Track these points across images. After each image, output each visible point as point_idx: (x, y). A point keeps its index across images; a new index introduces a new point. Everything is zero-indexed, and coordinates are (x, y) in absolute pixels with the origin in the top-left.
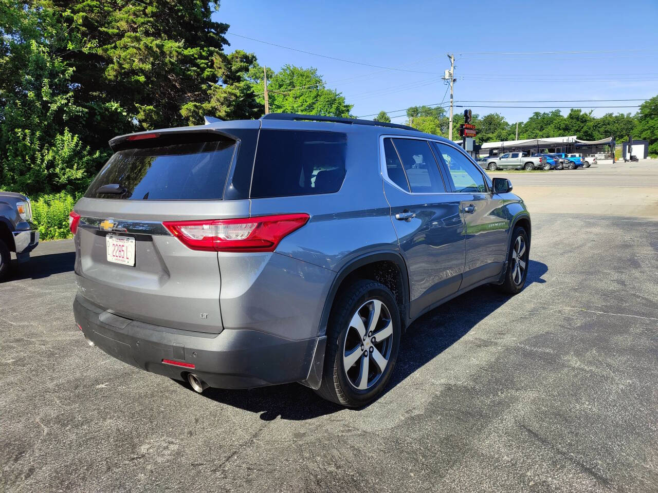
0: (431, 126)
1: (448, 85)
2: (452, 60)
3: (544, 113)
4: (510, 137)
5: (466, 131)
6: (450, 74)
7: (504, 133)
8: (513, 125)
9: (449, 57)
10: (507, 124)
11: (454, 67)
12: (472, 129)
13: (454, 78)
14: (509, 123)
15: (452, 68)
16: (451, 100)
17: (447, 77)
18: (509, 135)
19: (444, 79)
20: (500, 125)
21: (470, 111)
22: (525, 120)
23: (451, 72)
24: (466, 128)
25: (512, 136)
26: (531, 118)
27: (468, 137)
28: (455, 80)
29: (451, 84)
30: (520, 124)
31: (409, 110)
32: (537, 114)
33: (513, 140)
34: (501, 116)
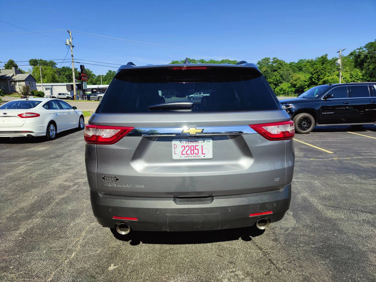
0: (51, 73)
1: (69, 49)
2: (70, 34)
3: (114, 71)
4: (97, 83)
5: (83, 77)
6: (70, 42)
7: (94, 80)
8: (98, 76)
9: (69, 32)
10: (94, 75)
11: (72, 38)
12: (85, 77)
13: (73, 45)
14: (96, 75)
15: (71, 39)
16: (72, 58)
17: (68, 43)
18: (97, 81)
19: (67, 44)
20: (91, 75)
21: (84, 66)
22: (105, 74)
23: (71, 41)
24: (82, 76)
25: (99, 82)
26: (107, 73)
27: (84, 81)
28: (73, 46)
29: (71, 48)
30: (102, 76)
31: (30, 61)
32: (110, 71)
33: (99, 84)
34: (90, 70)
